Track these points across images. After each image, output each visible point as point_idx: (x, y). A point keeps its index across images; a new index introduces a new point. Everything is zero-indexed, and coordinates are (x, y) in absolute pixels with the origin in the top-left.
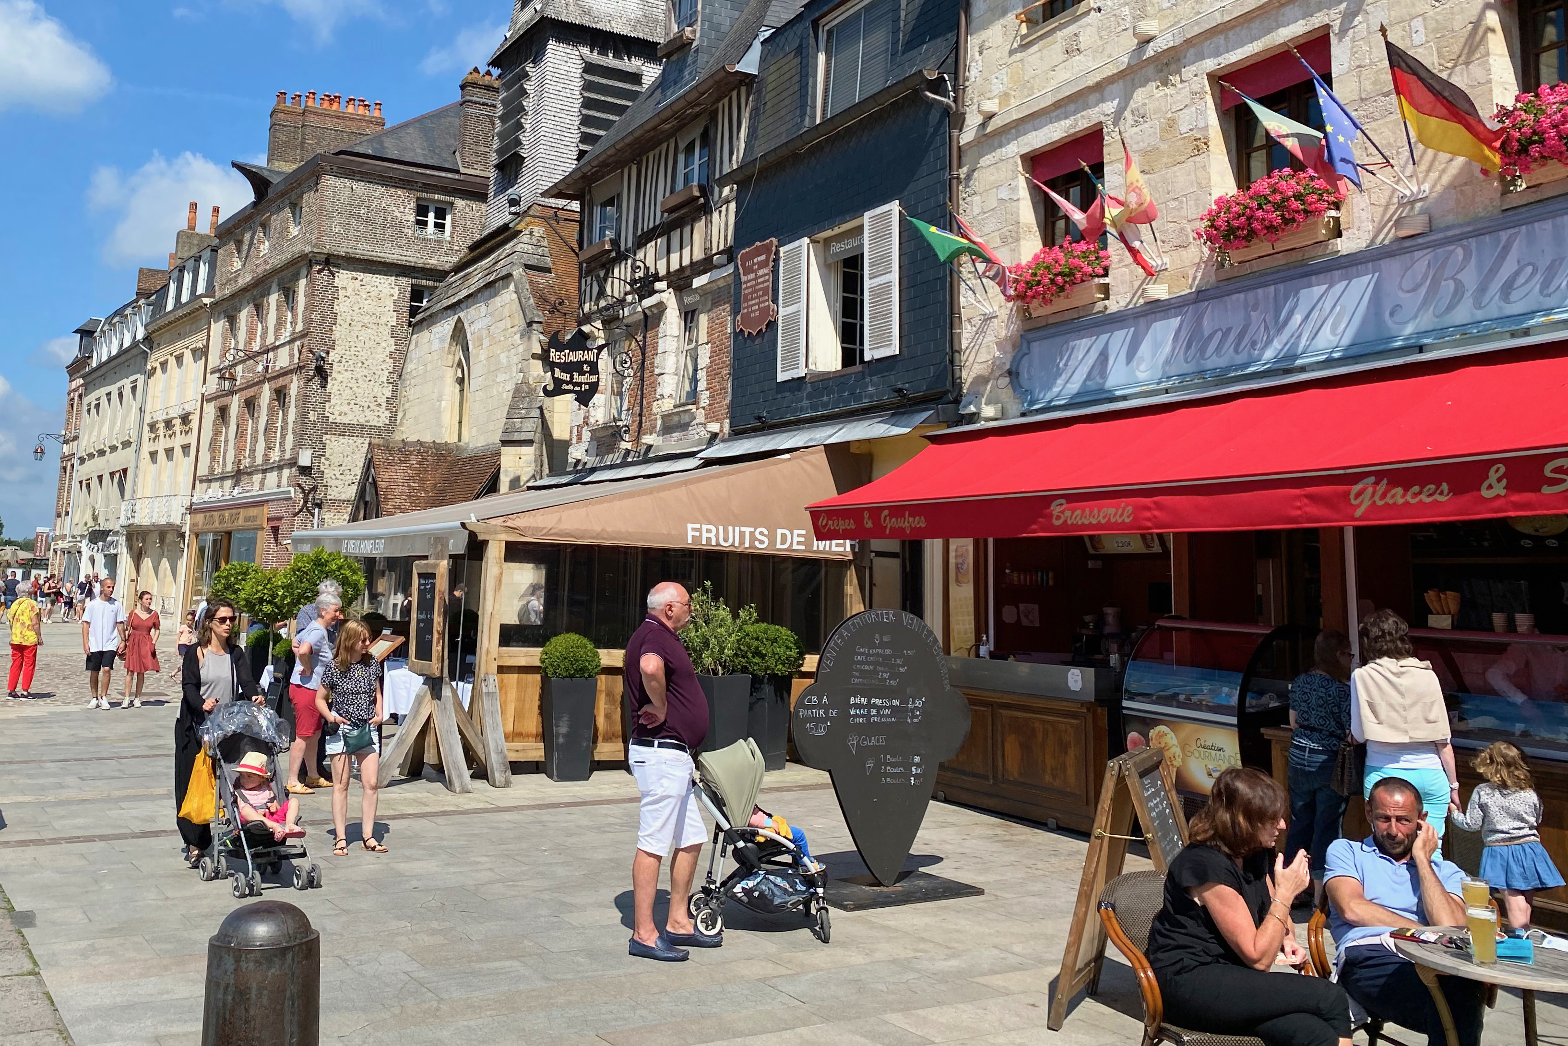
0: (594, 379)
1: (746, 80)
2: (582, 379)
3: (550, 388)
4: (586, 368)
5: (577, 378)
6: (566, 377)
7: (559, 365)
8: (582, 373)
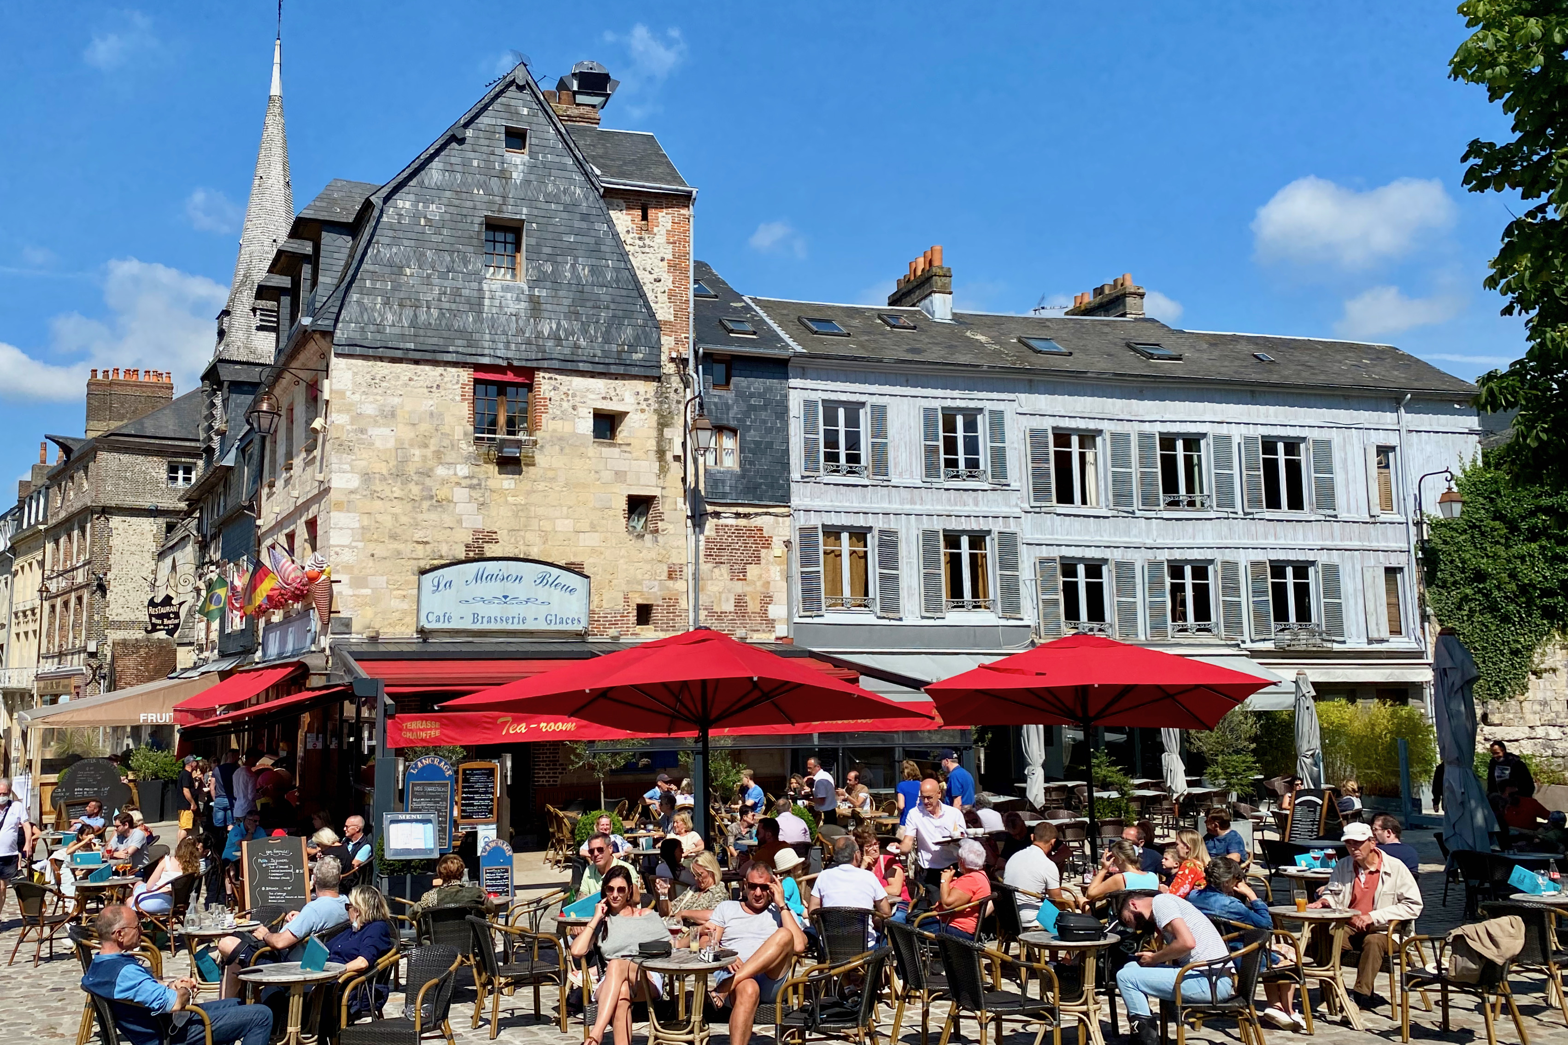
0: (177, 621)
1: (229, 468)
2: (170, 622)
3: (150, 628)
4: (172, 616)
5: (166, 621)
6: (159, 622)
7: (154, 616)
8: (170, 619)
